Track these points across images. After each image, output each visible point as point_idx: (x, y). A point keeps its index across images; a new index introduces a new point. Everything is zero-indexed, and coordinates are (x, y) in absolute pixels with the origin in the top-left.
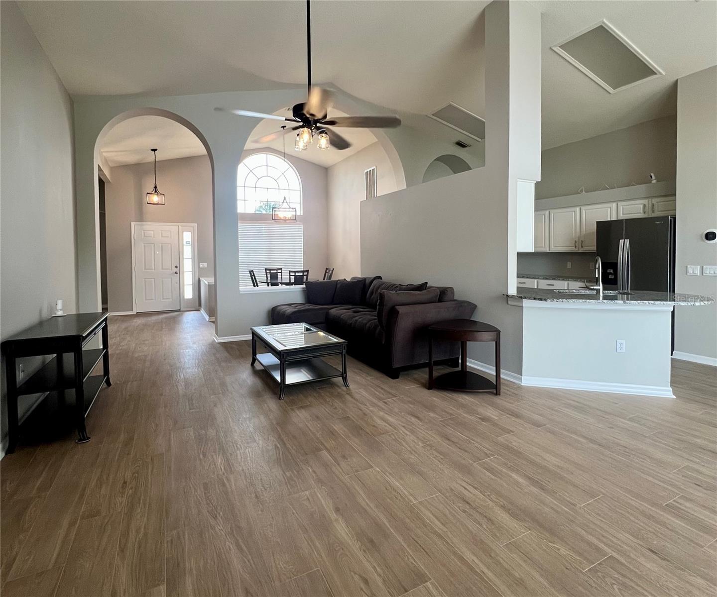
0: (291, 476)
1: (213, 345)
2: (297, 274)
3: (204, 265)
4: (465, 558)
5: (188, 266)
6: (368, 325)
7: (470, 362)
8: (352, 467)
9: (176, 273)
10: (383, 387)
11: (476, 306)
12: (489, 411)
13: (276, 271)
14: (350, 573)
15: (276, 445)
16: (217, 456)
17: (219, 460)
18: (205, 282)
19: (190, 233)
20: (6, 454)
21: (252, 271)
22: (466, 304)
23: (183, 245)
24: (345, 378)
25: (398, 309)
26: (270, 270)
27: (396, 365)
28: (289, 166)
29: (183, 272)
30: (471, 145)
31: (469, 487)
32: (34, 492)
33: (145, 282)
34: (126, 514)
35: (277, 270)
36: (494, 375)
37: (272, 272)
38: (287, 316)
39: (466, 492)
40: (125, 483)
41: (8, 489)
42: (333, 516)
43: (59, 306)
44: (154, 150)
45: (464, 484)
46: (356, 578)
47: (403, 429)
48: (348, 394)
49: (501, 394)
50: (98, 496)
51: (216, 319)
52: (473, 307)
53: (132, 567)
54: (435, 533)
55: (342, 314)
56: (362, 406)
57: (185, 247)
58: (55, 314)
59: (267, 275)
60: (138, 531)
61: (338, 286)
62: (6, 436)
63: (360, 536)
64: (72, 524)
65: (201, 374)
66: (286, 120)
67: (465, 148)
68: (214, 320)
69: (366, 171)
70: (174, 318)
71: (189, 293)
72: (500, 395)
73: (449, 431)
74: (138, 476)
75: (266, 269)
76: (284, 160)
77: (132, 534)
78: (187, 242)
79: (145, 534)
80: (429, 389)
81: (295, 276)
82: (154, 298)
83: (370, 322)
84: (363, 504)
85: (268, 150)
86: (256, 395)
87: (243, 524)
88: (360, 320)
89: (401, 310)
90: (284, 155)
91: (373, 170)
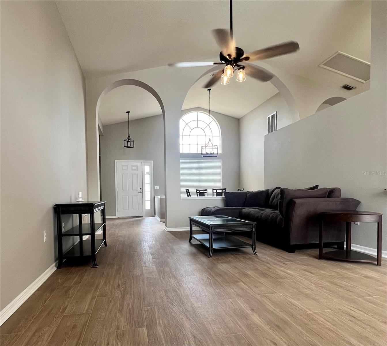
0: (219, 291)
1: (164, 232)
2: (218, 191)
3: (157, 188)
4: (353, 343)
5: (147, 188)
6: (270, 216)
7: (353, 247)
8: (261, 292)
9: (141, 192)
10: (282, 256)
11: (360, 202)
12: (371, 273)
13: (203, 192)
14: (264, 339)
15: (208, 278)
16: (171, 279)
17: (173, 281)
18: (158, 198)
19: (149, 167)
20: (57, 269)
21: (188, 190)
22: (351, 200)
23: (145, 175)
24: (254, 248)
25: (296, 201)
26: (199, 190)
27: (293, 242)
28: (213, 120)
29: (145, 192)
30: (356, 88)
31: (355, 310)
32: (73, 284)
33: (123, 197)
34: (121, 297)
35: (204, 190)
36: (376, 256)
37: (200, 192)
38: (212, 212)
39: (352, 312)
40: (119, 285)
41: (59, 281)
42: (250, 312)
43: (80, 196)
44: (128, 112)
45: (351, 308)
46: (268, 341)
47: (299, 277)
48: (257, 258)
49: (382, 265)
50: (105, 289)
51: (166, 220)
52: (357, 203)
53: (127, 318)
54: (327, 328)
55: (251, 211)
56: (267, 265)
57: (146, 176)
58: (78, 200)
59: (197, 194)
60: (128, 305)
61: (248, 195)
62: (57, 260)
63: (269, 323)
64: (93, 298)
65: (158, 245)
66: (214, 64)
67: (351, 91)
68: (164, 221)
69: (268, 117)
70: (139, 220)
71: (148, 206)
72: (380, 265)
73: (337, 281)
74: (126, 283)
75: (197, 190)
76: (209, 116)
77: (125, 306)
78: (147, 173)
79: (133, 307)
80: (319, 259)
81: (216, 192)
82: (128, 209)
83: (273, 214)
84: (271, 309)
85: (198, 109)
86: (193, 255)
87: (190, 309)
88: (265, 213)
89: (298, 201)
90: (210, 111)
91: (274, 116)
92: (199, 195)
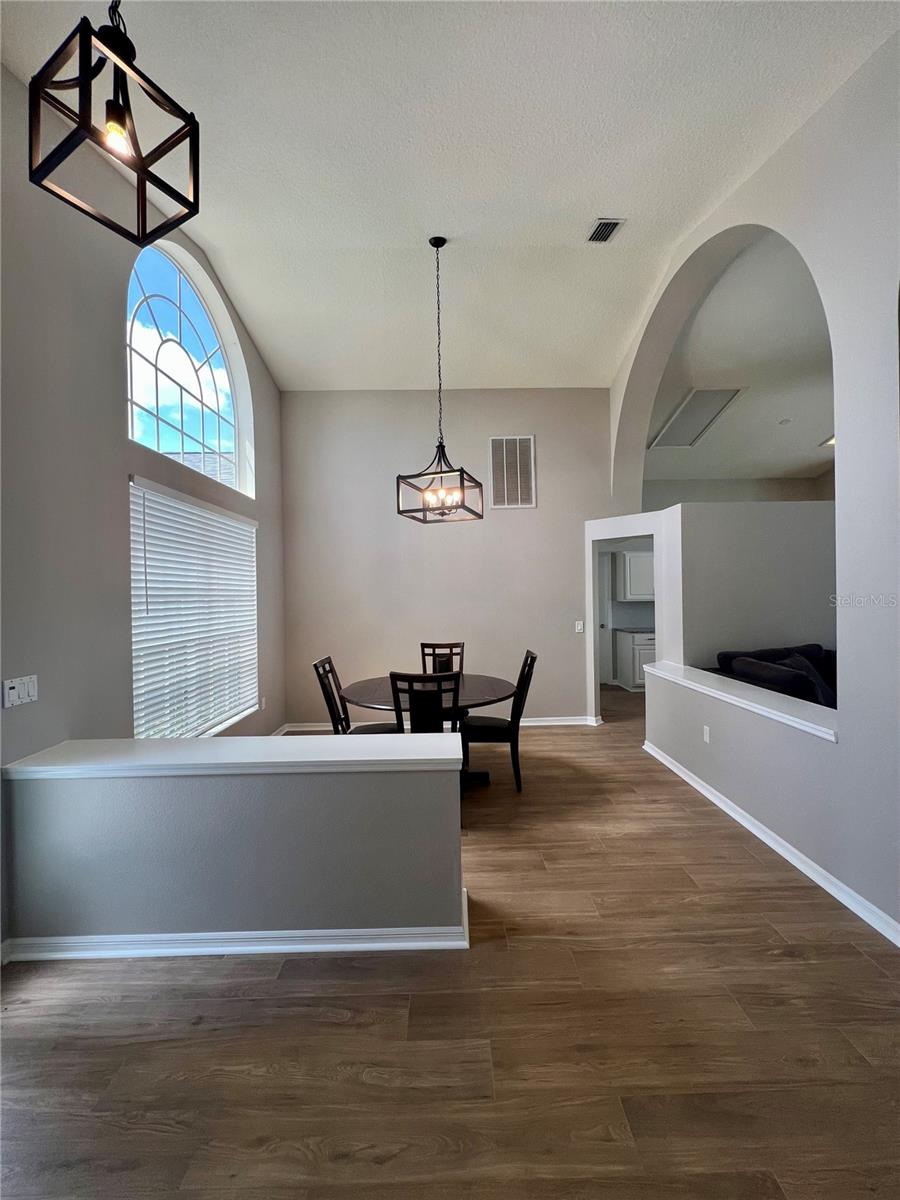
91: (525, 443)
92: (407, 725)
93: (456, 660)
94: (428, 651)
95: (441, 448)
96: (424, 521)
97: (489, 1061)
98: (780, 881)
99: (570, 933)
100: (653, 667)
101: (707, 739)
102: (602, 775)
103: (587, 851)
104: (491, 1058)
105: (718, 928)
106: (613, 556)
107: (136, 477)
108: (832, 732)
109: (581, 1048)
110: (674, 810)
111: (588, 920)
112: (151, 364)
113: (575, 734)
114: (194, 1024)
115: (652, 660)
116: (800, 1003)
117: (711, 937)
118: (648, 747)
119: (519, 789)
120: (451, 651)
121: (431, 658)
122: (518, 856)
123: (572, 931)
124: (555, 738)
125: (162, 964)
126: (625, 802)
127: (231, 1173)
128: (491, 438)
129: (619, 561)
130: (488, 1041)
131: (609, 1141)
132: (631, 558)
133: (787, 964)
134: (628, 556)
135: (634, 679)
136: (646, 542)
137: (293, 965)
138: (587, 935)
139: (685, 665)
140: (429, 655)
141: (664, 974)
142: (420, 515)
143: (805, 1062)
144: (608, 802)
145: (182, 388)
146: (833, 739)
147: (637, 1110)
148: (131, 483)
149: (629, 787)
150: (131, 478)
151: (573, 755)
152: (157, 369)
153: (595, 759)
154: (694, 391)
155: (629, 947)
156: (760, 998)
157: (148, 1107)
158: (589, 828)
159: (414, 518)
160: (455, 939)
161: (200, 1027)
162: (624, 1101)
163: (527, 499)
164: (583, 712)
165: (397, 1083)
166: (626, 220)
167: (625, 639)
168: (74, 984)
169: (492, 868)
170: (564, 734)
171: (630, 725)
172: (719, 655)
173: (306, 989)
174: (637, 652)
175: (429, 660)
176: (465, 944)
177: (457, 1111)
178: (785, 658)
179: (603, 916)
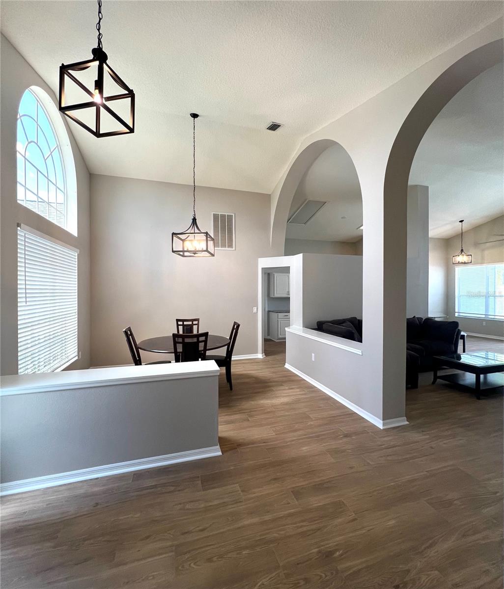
91: (230, 217)
93: (195, 327)
94: (180, 323)
95: (194, 220)
96: (183, 256)
97: (238, 491)
98: (341, 413)
99: (264, 443)
100: (289, 328)
101: (313, 360)
102: (269, 379)
103: (266, 411)
104: (239, 489)
105: (321, 432)
106: (269, 274)
107: (22, 225)
108: (360, 351)
109: (275, 479)
110: (300, 391)
111: (271, 437)
112: (22, 155)
113: (252, 363)
114: (94, 507)
115: (288, 325)
116: (350, 451)
117: (319, 435)
118: (287, 366)
119: (231, 389)
120: (192, 323)
121: (182, 326)
122: (237, 417)
123: (264, 441)
124: (243, 365)
125: (64, 488)
126: (280, 390)
127: (138, 550)
128: (213, 213)
129: (272, 277)
130: (238, 485)
131: (288, 504)
132: (277, 277)
133: (345, 440)
134: (276, 275)
135: (278, 335)
136: (286, 270)
137: (138, 475)
138: (271, 442)
139: (303, 327)
140: (180, 325)
141: (302, 450)
142: (181, 253)
143: (351, 468)
144: (272, 390)
145: (38, 170)
146: (361, 354)
147: (297, 493)
148: (19, 228)
149: (280, 383)
150: (19, 225)
151: (253, 372)
152: (25, 159)
153: (263, 373)
154: (307, 200)
155: (288, 443)
156: (336, 452)
157: (85, 540)
158: (266, 402)
159: (179, 255)
160: (215, 452)
161: (99, 507)
162: (292, 492)
163: (230, 246)
164: (256, 352)
165: (203, 506)
166: (284, 125)
167: (274, 316)
168: (13, 505)
169: (224, 423)
170: (248, 363)
171: (278, 357)
172: (318, 322)
173: (149, 482)
174: (279, 322)
175: (181, 328)
176: (220, 453)
177: (230, 508)
178: (342, 323)
179: (276, 435)
